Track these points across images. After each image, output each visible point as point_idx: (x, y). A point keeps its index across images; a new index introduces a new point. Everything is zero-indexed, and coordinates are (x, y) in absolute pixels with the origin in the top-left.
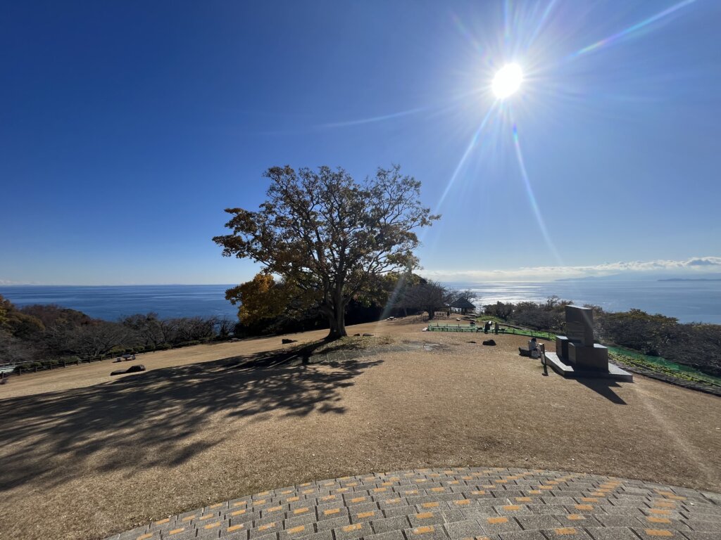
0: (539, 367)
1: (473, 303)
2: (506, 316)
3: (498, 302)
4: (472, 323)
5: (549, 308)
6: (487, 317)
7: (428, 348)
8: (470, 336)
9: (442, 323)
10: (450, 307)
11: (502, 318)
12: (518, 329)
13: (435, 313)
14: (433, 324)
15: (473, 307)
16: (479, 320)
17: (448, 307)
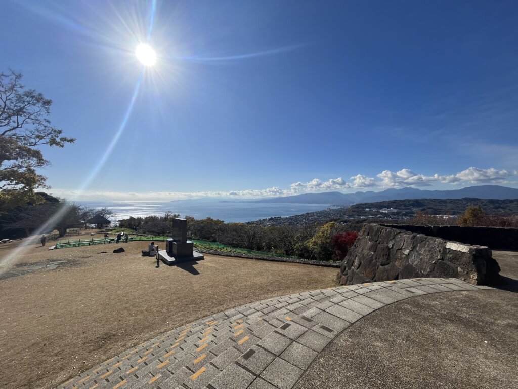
0: (154, 262)
1: (109, 219)
2: (136, 227)
3: (131, 217)
4: (106, 236)
5: (166, 219)
6: (121, 229)
7: (52, 266)
8: (102, 247)
9: (73, 239)
10: (85, 223)
11: (133, 229)
12: (144, 236)
13: (68, 230)
14: (63, 241)
15: (109, 222)
16: (113, 232)
17: (83, 224)
